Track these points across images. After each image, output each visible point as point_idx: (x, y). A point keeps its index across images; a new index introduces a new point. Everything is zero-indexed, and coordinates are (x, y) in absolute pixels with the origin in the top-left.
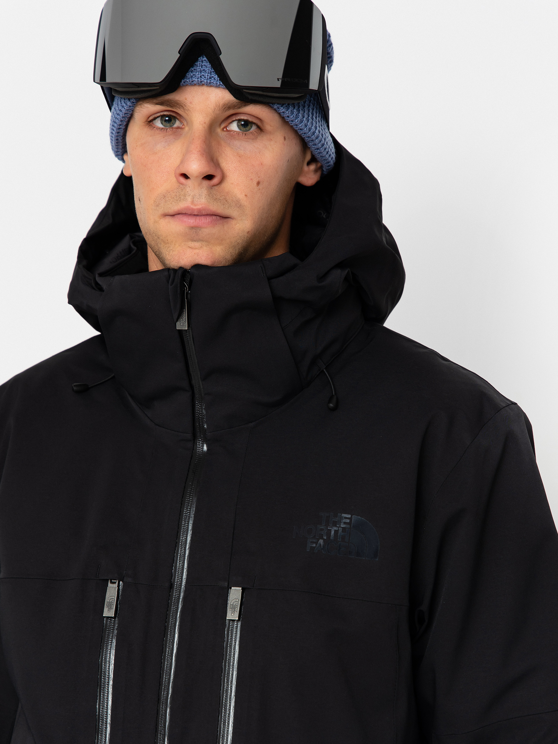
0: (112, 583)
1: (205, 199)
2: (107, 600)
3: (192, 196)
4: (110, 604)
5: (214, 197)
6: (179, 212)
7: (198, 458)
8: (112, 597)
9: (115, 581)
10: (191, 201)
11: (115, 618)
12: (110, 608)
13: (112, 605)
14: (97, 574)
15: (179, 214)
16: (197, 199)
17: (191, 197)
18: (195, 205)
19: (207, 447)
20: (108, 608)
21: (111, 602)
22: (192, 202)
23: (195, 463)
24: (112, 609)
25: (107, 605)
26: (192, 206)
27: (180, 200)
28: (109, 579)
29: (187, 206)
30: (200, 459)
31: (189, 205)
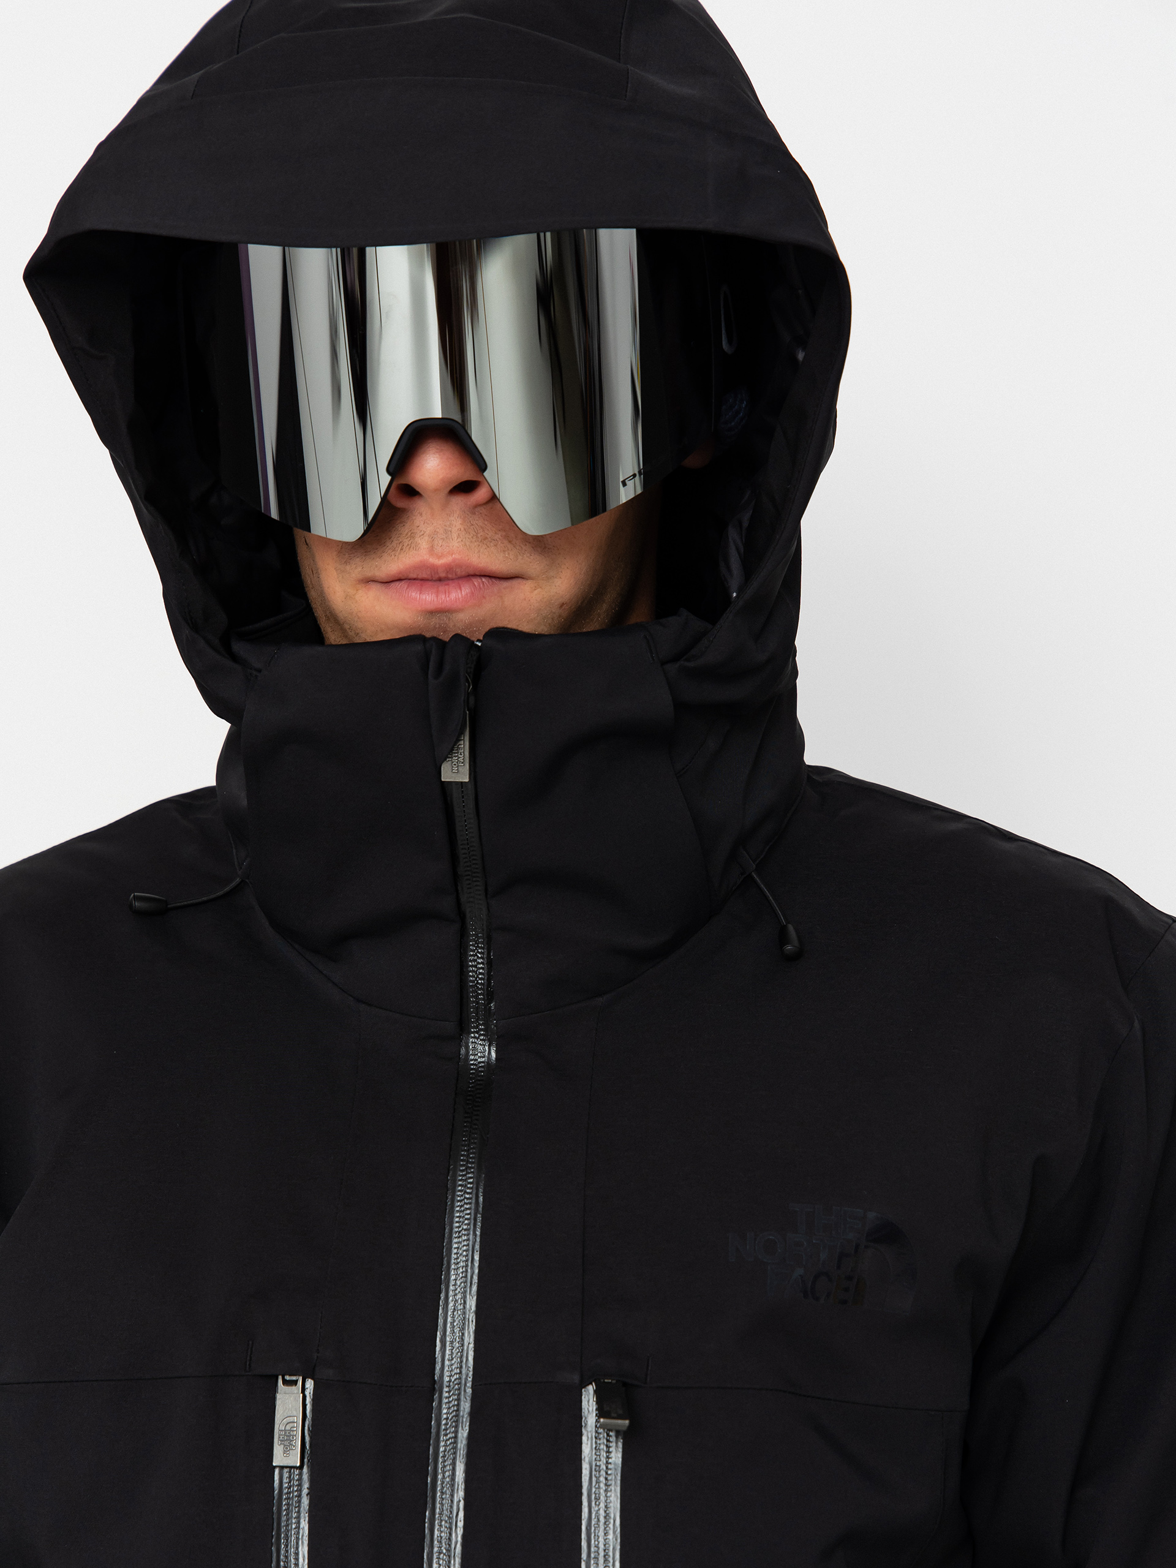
0: (285, 1382)
1: (459, 540)
2: (278, 1425)
3: (429, 536)
4: (287, 1436)
5: (479, 535)
6: (401, 576)
7: (474, 1078)
8: (291, 1419)
9: (294, 1378)
10: (427, 546)
11: (301, 1467)
12: (288, 1449)
13: (293, 1438)
14: (246, 1362)
15: (400, 580)
16: (440, 542)
17: (426, 538)
18: (439, 557)
19: (497, 1052)
20: (282, 1446)
21: (290, 1430)
22: (431, 550)
23: (470, 1091)
24: (294, 1446)
25: (281, 1438)
26: (433, 561)
27: (402, 549)
28: (280, 1375)
29: (421, 562)
30: (479, 1080)
31: (425, 557)
